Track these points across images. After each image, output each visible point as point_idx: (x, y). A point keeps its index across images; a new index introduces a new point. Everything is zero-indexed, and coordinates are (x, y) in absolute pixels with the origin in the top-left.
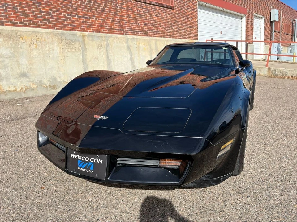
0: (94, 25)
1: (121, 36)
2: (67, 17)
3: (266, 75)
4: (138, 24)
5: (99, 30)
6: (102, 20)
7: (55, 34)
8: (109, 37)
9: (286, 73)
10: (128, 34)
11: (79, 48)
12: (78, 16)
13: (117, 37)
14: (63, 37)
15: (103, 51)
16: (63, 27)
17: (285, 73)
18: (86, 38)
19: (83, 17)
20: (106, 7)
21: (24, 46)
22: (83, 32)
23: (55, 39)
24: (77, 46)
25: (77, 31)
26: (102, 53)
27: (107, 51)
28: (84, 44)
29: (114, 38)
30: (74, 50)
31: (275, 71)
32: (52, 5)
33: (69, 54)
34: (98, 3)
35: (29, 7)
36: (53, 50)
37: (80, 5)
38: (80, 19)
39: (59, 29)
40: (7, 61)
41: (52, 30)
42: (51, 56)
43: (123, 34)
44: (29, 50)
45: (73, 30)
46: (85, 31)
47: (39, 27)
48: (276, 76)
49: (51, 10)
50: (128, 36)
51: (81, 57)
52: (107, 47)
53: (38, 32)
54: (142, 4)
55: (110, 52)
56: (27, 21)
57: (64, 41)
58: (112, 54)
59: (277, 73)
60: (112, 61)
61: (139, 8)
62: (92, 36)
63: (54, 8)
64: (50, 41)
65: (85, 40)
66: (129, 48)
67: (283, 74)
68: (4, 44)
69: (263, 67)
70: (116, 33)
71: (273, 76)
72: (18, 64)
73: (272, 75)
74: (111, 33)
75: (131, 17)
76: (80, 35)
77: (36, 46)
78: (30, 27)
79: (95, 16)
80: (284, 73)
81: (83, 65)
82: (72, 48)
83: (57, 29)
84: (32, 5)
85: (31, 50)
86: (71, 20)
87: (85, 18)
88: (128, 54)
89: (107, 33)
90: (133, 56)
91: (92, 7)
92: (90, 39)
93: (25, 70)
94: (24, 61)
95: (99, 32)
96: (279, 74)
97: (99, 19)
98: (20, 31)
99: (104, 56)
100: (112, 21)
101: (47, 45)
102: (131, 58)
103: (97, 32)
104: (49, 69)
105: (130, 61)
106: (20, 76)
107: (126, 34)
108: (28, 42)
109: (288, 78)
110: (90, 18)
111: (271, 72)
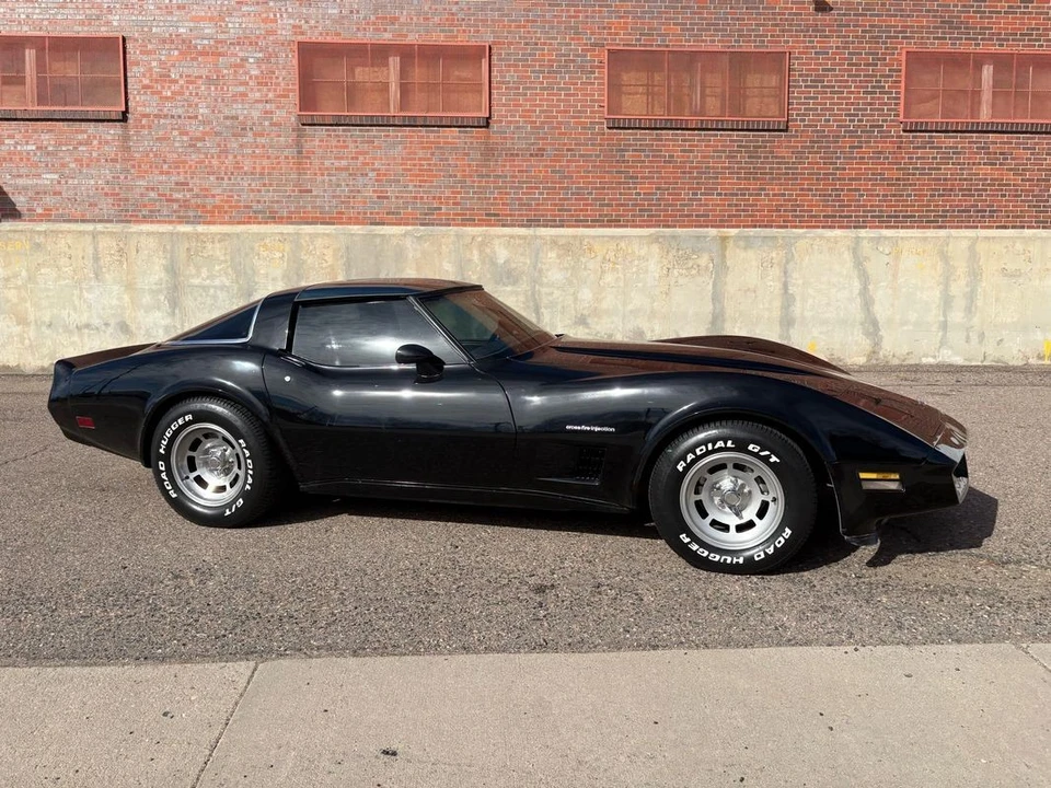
0: (757, 211)
1: (838, 232)
2: (690, 200)
4: (910, 195)
5: (773, 221)
6: (784, 195)
7: (656, 239)
8: (799, 237)
10: (866, 227)
11: (707, 267)
12: (720, 194)
13: (821, 237)
14: (674, 244)
15: (776, 272)
16: (678, 221)
18: (731, 244)
19: (732, 195)
20: (800, 163)
21: (591, 265)
22: (725, 230)
23: (655, 248)
24: (704, 260)
25: (712, 226)
26: (770, 278)
27: (785, 273)
28: (724, 256)
29: (814, 239)
30: (694, 272)
32: (662, 178)
33: (681, 281)
34: (776, 157)
35: (614, 188)
36: (647, 272)
37: (729, 168)
38: (725, 200)
39: (669, 226)
40: (557, 293)
41: (652, 230)
42: (640, 285)
43: (850, 227)
44: (599, 273)
45: (701, 226)
46: (733, 227)
47: (626, 226)
49: (658, 189)
50: (863, 233)
51: (710, 287)
52: (787, 262)
53: (622, 237)
54: (930, 137)
55: (795, 275)
56: (606, 216)
57: (674, 252)
58: (800, 282)
60: (798, 298)
61: (918, 148)
62: (747, 238)
63: (665, 183)
64: (643, 253)
65: (726, 247)
66: (859, 263)
68: (558, 261)
70: (823, 227)
72: (576, 299)
74: (807, 227)
75: (882, 179)
76: (714, 238)
77: (615, 263)
78: (610, 226)
79: (765, 189)
81: (711, 307)
82: (690, 265)
83: (664, 226)
84: (620, 183)
85: (603, 272)
86: (701, 205)
87: (737, 195)
88: (856, 280)
89: (796, 227)
90: (870, 287)
91: (759, 169)
92: (742, 243)
93: (586, 312)
94: (586, 294)
95: (771, 227)
97: (774, 195)
98: (588, 237)
99: (776, 286)
100: (815, 195)
101: (636, 262)
102: (864, 291)
103: (766, 226)
104: (631, 312)
105: (859, 300)
106: (576, 323)
107: (855, 227)
108: (599, 258)
110: (750, 195)
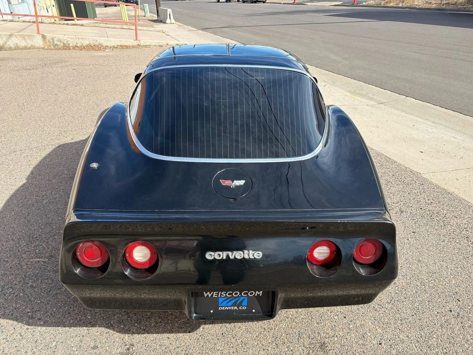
3: (43, 47)
9: (69, 42)
17: (67, 42)
31: (53, 39)
48: (56, 47)
59: (55, 42)
67: (64, 44)
69: (34, 35)
71: (52, 47)
73: (50, 46)
80: (65, 42)
96: (59, 43)
109: (74, 48)
111: (47, 41)
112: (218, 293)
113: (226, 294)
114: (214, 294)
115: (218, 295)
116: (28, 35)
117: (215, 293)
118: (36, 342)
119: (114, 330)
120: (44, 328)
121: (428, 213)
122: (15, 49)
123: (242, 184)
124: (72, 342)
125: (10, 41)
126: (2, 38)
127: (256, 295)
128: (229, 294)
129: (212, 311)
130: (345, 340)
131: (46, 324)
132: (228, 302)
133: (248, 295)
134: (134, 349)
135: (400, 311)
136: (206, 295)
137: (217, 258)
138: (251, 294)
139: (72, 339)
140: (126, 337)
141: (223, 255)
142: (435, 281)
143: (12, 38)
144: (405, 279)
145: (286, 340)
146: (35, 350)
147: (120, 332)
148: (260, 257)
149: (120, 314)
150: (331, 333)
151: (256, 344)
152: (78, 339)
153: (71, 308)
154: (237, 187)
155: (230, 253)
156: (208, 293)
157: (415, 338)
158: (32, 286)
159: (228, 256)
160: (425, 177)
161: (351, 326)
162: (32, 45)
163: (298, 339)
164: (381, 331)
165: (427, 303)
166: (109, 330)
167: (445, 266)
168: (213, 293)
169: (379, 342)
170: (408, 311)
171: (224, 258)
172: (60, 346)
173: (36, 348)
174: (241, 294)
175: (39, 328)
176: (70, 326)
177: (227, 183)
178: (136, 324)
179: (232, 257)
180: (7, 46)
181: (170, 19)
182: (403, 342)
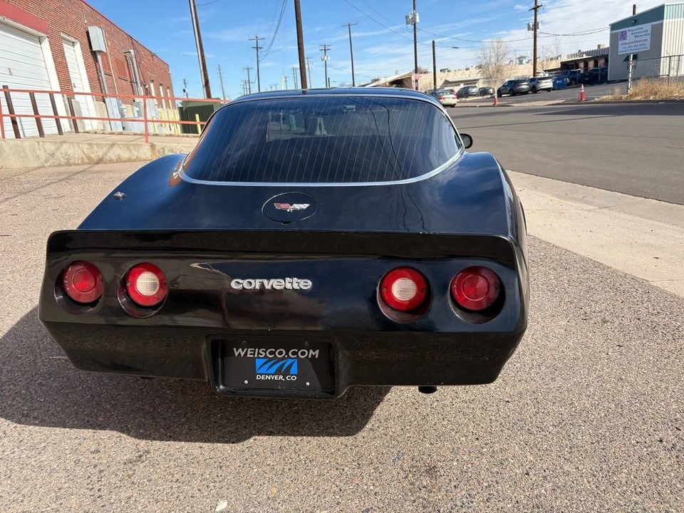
3: (150, 158)
31: (163, 149)
69: (141, 145)
111: (156, 151)
112: (254, 351)
113: (265, 352)
114: (249, 352)
115: (254, 354)
116: (134, 145)
117: (249, 350)
118: (21, 441)
119: (129, 434)
120: (38, 427)
121: (649, 325)
122: (117, 162)
123: (305, 208)
124: (68, 444)
125: (112, 152)
126: (102, 148)
127: (310, 357)
128: (270, 353)
129: (246, 382)
130: (470, 466)
131: (42, 423)
132: (270, 367)
133: (298, 356)
134: (148, 456)
135: (572, 436)
136: (237, 354)
137: (247, 287)
138: (303, 354)
139: (69, 441)
140: (143, 443)
141: (256, 284)
142: (641, 404)
143: (114, 149)
144: (590, 399)
145: (375, 460)
146: (16, 449)
147: (135, 437)
148: (309, 287)
149: (144, 418)
150: (450, 456)
151: (327, 461)
152: (77, 441)
153: (81, 408)
154: (295, 211)
155: (265, 281)
156: (240, 350)
157: (589, 471)
158: (40, 384)
159: (262, 284)
160: (655, 285)
161: (485, 450)
162: (137, 157)
163: (394, 461)
164: (532, 458)
165: (621, 429)
166: (121, 434)
167: (663, 386)
168: (247, 351)
169: (525, 472)
170: (587, 438)
171: (257, 287)
172: (50, 449)
173: (18, 448)
174: (287, 354)
175: (31, 427)
176: (72, 427)
177: (283, 206)
178: (161, 430)
179: (268, 287)
180: (107, 158)
181: (320, 129)
182: (567, 474)
